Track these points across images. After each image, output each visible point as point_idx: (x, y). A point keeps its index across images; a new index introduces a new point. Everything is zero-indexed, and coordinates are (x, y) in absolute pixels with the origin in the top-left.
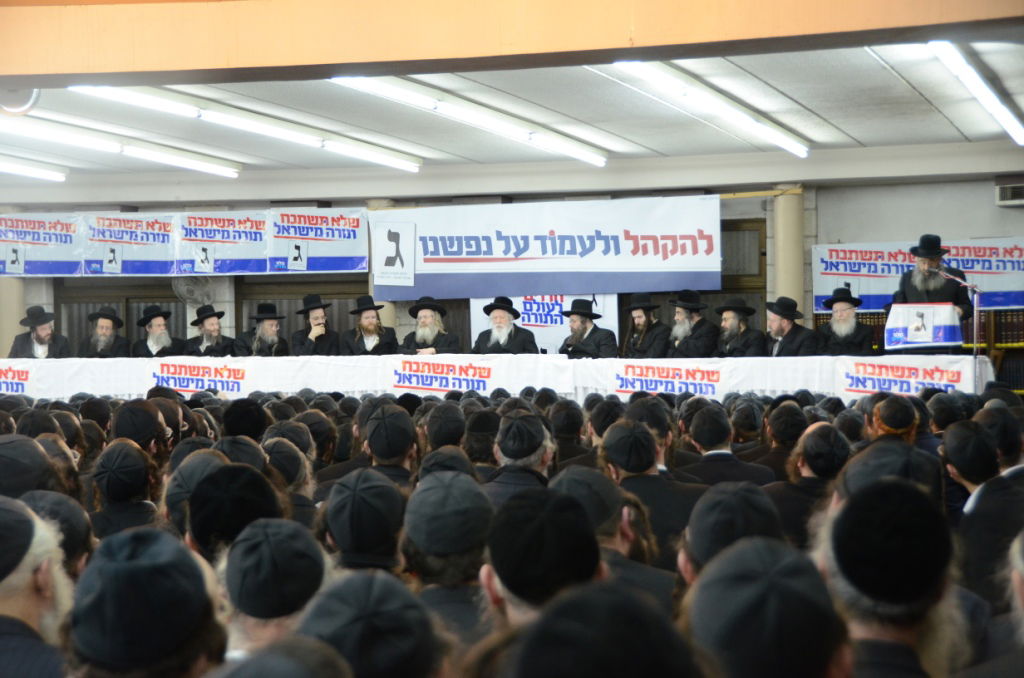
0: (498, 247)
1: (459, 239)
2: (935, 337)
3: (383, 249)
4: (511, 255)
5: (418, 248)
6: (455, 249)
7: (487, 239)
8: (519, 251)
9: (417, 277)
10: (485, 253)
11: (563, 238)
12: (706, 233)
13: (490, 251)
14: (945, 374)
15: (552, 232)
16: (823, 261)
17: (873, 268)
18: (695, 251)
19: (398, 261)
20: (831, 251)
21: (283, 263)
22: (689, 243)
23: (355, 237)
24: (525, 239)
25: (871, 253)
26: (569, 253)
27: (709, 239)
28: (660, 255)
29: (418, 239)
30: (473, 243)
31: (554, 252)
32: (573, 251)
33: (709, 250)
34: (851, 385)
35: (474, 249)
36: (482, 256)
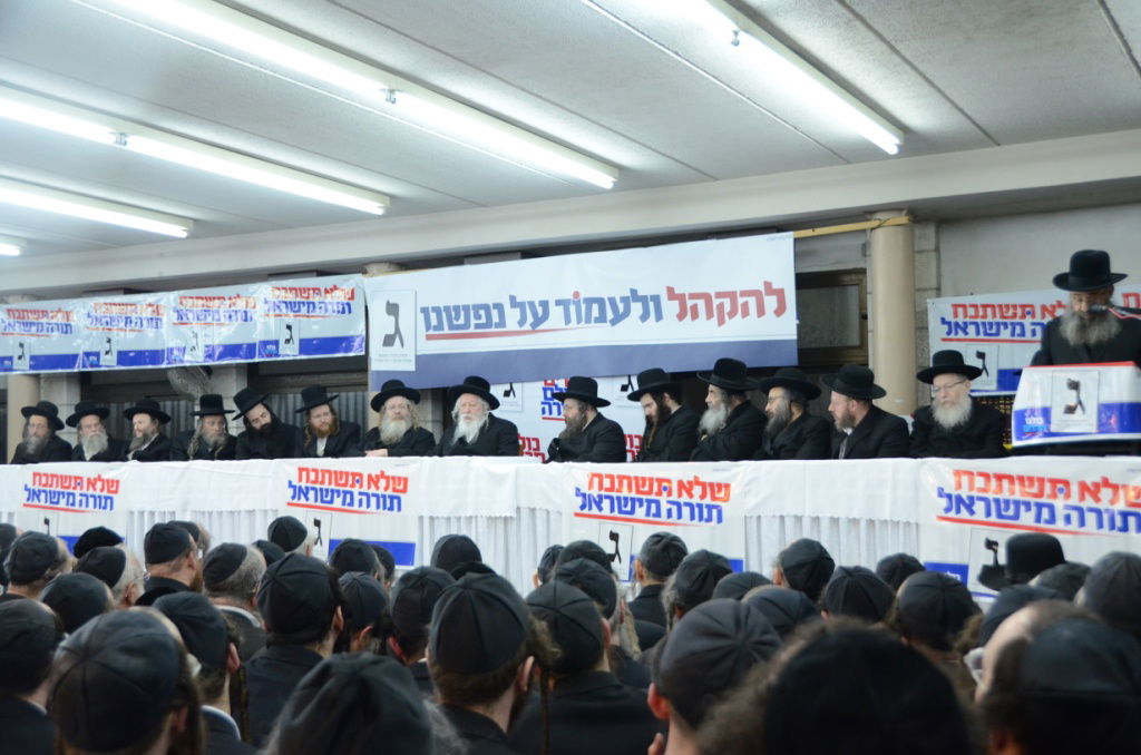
0: (512, 316)
1: (466, 308)
2: (1102, 427)
3: (381, 324)
4: (527, 327)
5: (419, 320)
6: (462, 321)
7: (499, 307)
8: (538, 321)
9: (419, 358)
10: (497, 325)
11: (590, 301)
12: (775, 286)
13: (502, 323)
14: (1121, 492)
15: (576, 294)
16: (943, 321)
17: (1018, 330)
18: (761, 312)
19: (397, 340)
20: (956, 306)
21: (274, 347)
22: (752, 301)
23: (350, 312)
24: (545, 304)
25: (1015, 307)
26: (598, 320)
27: (780, 294)
28: (715, 320)
29: (419, 310)
30: (482, 312)
31: (579, 321)
32: (602, 319)
33: (780, 311)
34: (948, 510)
35: (483, 320)
36: (493, 330)
